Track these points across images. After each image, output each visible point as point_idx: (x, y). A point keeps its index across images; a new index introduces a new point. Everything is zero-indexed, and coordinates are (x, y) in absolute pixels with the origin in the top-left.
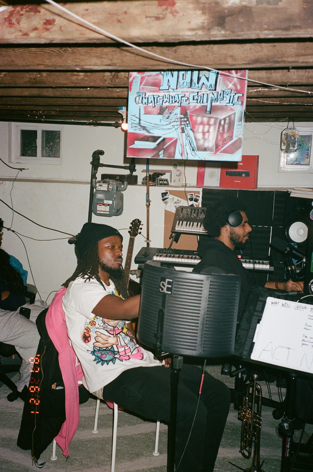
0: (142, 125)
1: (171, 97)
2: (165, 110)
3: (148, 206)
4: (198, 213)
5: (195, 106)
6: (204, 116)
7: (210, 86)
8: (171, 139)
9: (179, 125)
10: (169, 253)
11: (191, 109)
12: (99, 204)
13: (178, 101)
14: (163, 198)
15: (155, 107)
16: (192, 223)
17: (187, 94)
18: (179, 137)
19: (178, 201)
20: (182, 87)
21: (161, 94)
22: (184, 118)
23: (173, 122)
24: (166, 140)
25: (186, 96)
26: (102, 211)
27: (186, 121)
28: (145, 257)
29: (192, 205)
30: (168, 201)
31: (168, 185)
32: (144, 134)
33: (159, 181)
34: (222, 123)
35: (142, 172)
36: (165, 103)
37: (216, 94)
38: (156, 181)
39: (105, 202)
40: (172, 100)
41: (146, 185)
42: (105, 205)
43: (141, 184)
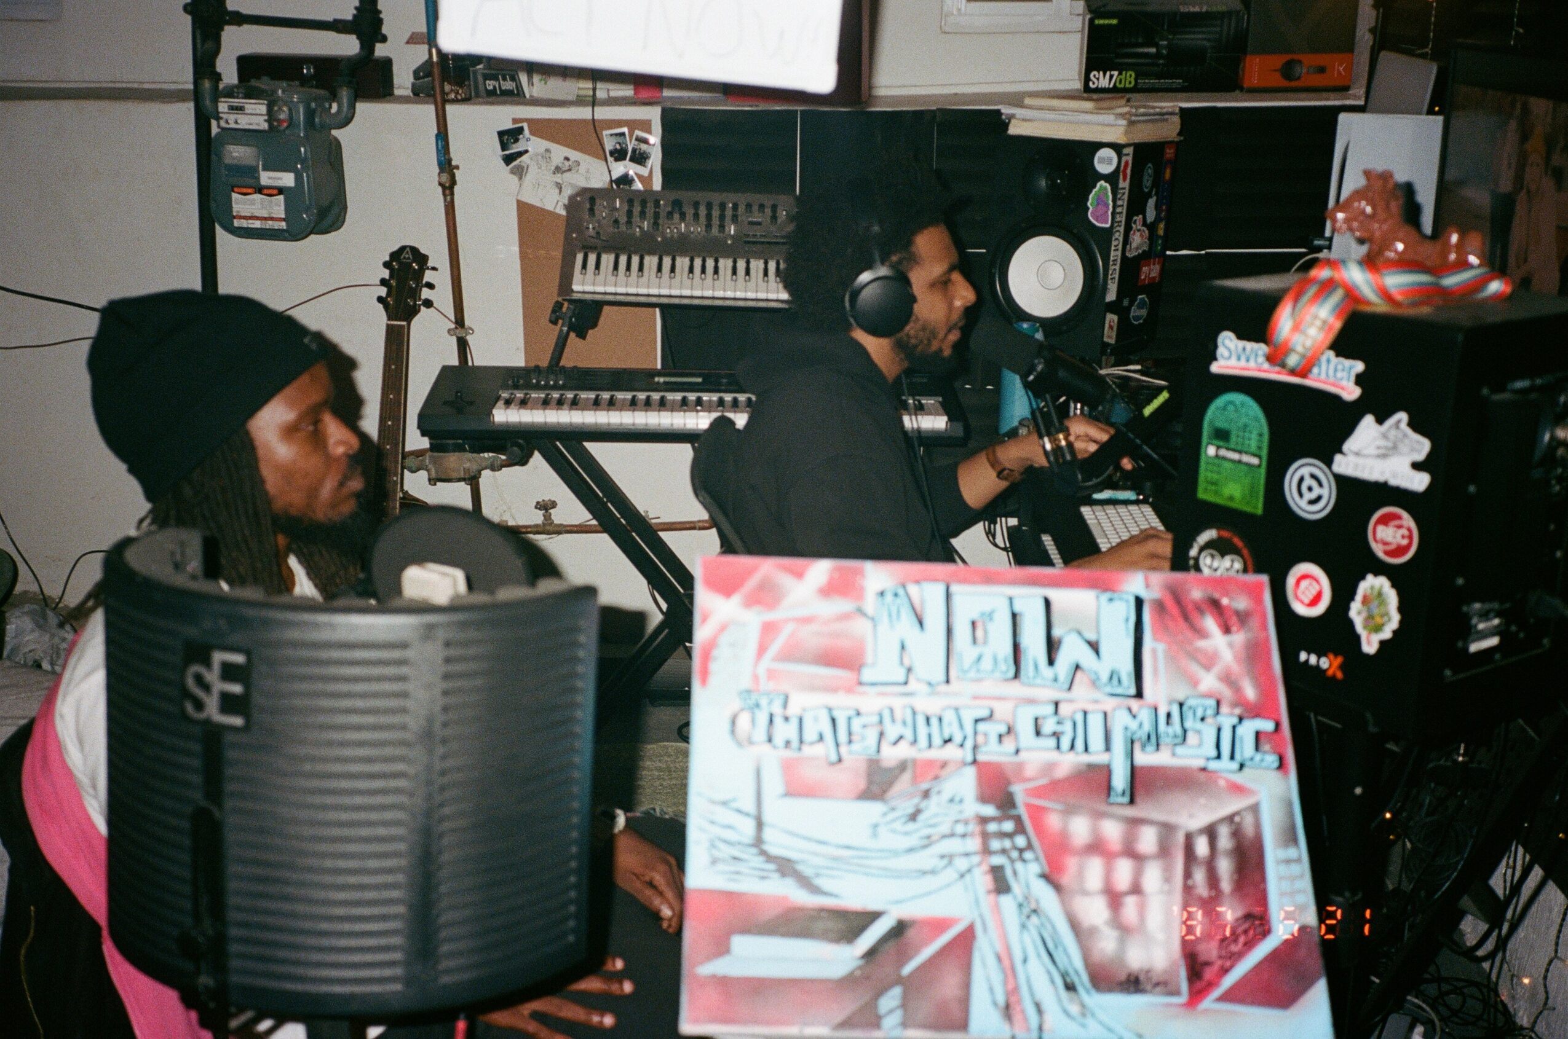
0: (773, 850)
1: (921, 720)
2: (896, 778)
3: (448, 188)
4: (657, 215)
5: (1050, 766)
6: (1099, 815)
7: (1111, 678)
8: (939, 925)
9: (975, 853)
10: (556, 387)
11: (1029, 780)
12: (239, 187)
13: (958, 739)
14: (507, 152)
15: (840, 760)
16: (635, 260)
17: (1003, 710)
18: (981, 916)
19: (567, 163)
20: (972, 674)
21: (871, 702)
22: (999, 820)
23: (944, 837)
24: (911, 934)
25: (997, 715)
26: (257, 218)
27: (1010, 835)
28: (460, 411)
29: (625, 180)
30: (528, 162)
31: (518, 94)
32: (785, 898)
33: (480, 79)
34: (1202, 847)
35: (408, 43)
36: (895, 743)
37: (1145, 716)
38: (469, 80)
39: (266, 178)
40: (930, 736)
41: (431, 99)
42: (266, 191)
43: (408, 92)
